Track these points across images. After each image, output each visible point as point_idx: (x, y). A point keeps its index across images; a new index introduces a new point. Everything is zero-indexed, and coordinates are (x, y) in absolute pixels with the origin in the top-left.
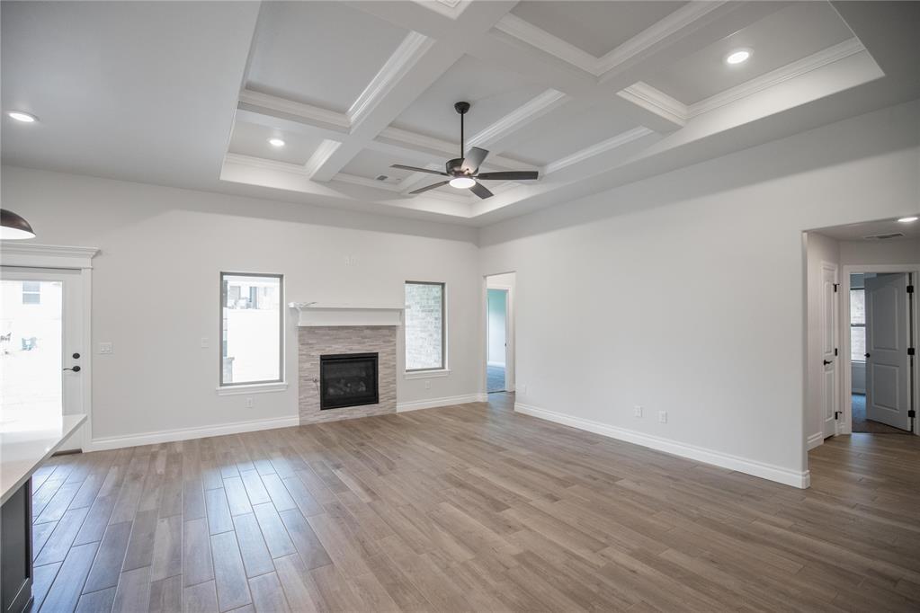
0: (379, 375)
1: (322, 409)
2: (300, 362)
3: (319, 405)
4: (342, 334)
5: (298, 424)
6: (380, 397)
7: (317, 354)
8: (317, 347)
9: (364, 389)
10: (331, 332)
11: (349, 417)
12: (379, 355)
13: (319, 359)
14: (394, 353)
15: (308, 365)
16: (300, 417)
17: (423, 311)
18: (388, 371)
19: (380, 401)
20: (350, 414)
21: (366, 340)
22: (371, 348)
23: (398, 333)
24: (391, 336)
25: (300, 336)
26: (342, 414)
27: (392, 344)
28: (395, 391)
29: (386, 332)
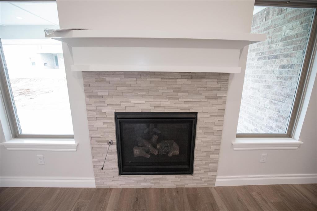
0: (197, 142)
1: (121, 174)
2: (89, 119)
3: (117, 170)
4: (145, 83)
5: (94, 186)
6: (195, 168)
7: (110, 111)
8: (108, 101)
9: (177, 152)
10: (129, 81)
11: (153, 186)
12: (199, 116)
13: (113, 116)
14: (221, 113)
15: (98, 124)
16: (96, 179)
17: (259, 59)
18: (209, 138)
19: (194, 172)
20: (155, 183)
21: (180, 94)
22: (187, 105)
23: (232, 84)
24: (219, 89)
25: (85, 86)
26: (145, 181)
27: (219, 101)
28: (217, 162)
29: (212, 83)
